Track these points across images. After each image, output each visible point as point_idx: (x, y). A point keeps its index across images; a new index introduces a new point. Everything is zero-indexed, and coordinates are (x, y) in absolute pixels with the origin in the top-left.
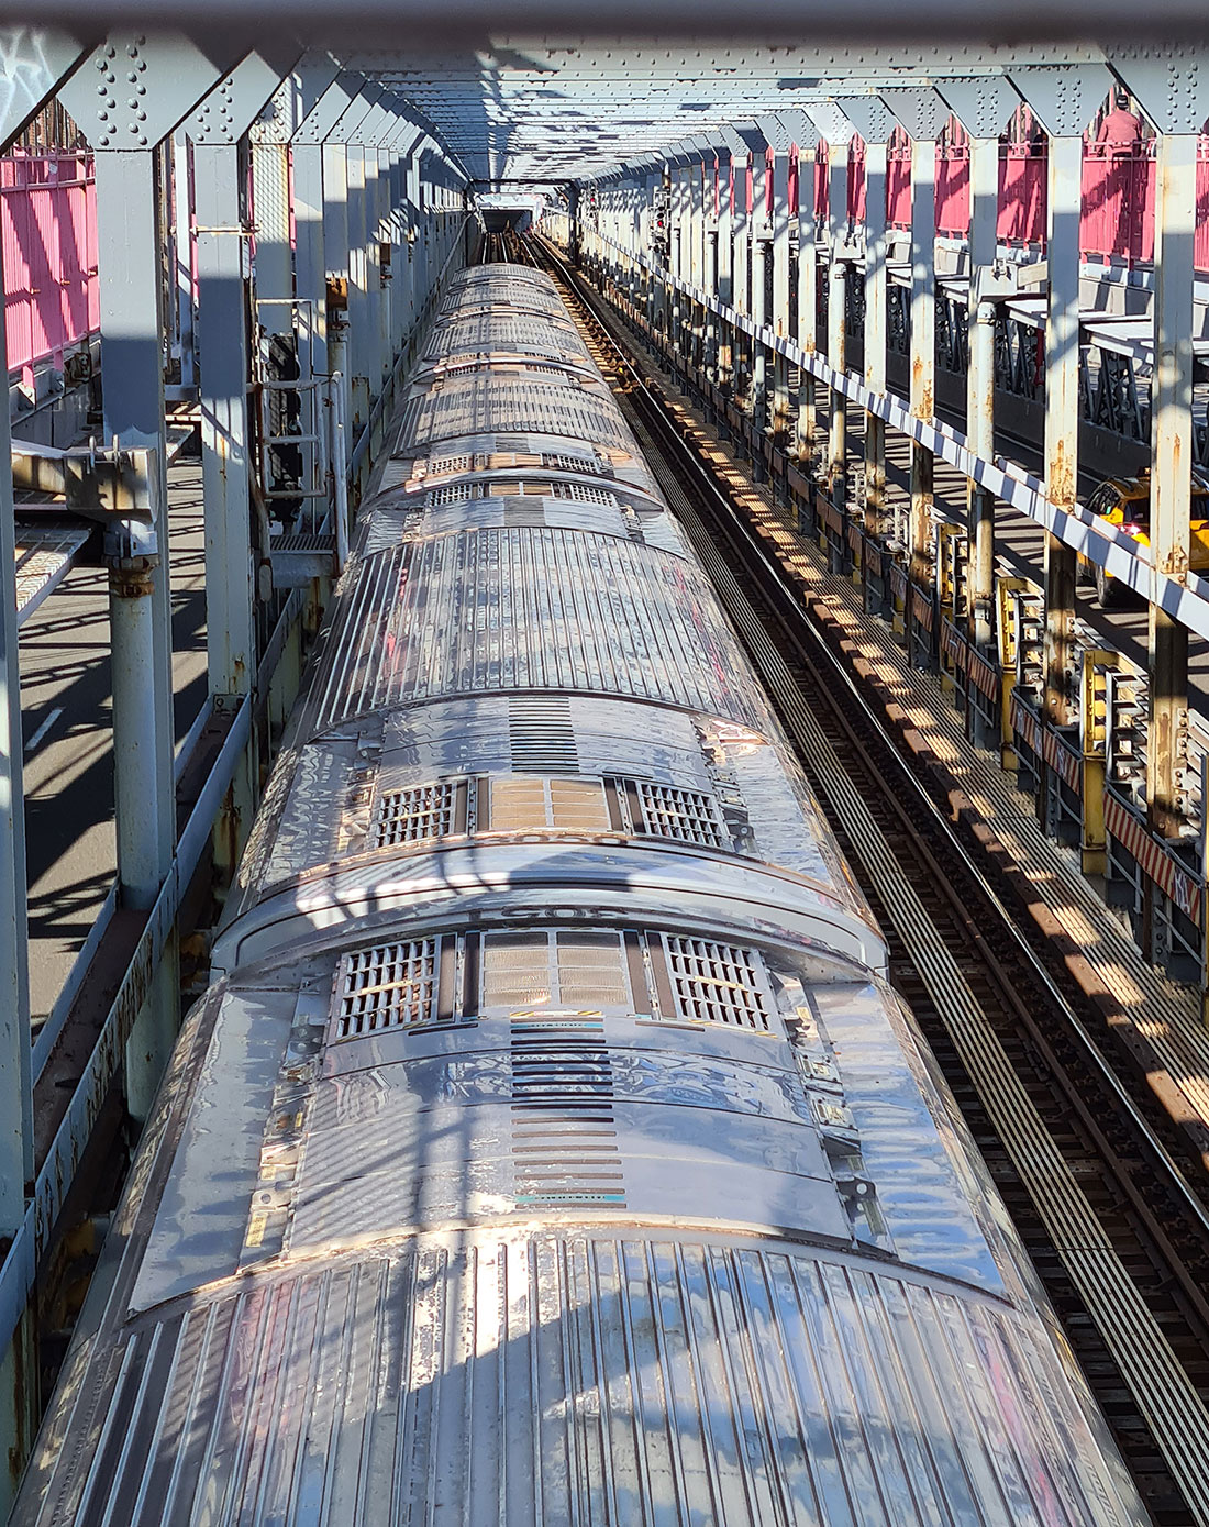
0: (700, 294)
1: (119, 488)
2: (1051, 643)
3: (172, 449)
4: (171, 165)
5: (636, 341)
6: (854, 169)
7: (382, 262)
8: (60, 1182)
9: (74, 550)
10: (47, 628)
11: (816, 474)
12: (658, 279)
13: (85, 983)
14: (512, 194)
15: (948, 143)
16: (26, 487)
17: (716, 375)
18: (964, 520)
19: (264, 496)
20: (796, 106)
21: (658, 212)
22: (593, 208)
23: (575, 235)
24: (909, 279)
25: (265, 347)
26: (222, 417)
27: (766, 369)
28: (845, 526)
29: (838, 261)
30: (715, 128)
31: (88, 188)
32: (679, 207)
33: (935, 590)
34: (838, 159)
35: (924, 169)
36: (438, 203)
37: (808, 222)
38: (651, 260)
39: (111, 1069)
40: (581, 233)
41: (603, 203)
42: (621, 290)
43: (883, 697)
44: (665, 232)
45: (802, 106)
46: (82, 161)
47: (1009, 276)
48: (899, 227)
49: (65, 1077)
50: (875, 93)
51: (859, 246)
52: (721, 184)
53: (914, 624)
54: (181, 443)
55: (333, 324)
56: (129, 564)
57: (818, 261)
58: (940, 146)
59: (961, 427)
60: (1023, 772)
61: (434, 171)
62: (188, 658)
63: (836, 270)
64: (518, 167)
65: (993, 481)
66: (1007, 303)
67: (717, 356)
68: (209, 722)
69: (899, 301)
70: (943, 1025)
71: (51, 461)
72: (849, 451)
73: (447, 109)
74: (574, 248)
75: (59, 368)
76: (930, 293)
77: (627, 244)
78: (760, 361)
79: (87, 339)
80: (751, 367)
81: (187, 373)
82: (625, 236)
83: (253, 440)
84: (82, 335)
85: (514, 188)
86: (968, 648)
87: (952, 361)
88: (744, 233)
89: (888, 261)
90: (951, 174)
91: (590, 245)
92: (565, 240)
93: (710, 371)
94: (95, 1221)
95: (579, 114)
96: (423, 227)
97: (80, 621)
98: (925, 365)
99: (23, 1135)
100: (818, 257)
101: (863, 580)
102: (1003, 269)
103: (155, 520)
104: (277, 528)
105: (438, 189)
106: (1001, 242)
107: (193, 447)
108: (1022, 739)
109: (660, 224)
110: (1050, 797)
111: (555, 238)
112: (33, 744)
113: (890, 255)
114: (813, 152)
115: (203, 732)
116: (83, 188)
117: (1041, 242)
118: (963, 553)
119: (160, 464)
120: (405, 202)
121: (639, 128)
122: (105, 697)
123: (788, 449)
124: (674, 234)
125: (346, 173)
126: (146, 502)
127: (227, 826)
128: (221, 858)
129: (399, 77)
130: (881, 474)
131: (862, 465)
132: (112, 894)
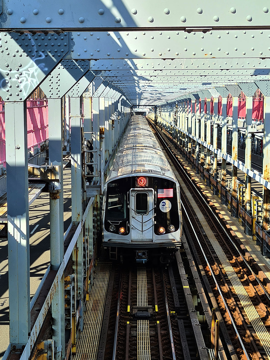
0: (184, 131)
1: (52, 175)
2: (264, 211)
3: (64, 166)
4: (65, 102)
5: (169, 142)
6: (219, 103)
7: (112, 124)
8: (36, 333)
9: (42, 188)
10: (36, 207)
11: (210, 172)
12: (175, 128)
13: (43, 287)
14: (142, 108)
15: (241, 98)
16: (31, 174)
17: (187, 150)
18: (244, 183)
19: (85, 176)
20: (206, 89)
21: (175, 113)
22: (160, 112)
23: (156, 118)
24: (232, 128)
25: (86, 143)
26: (75, 159)
27: (199, 148)
28: (217, 184)
29: (216, 124)
30: (188, 94)
31: (46, 107)
32: (179, 112)
33: (237, 199)
34: (216, 101)
35: (235, 103)
36: (125, 111)
37: (209, 115)
38: (173, 124)
39: (48, 307)
40: (157, 117)
41: (162, 110)
42: (166, 130)
43: (226, 223)
44: (176, 117)
45: (207, 89)
46: (45, 101)
47: (255, 127)
48: (230, 116)
49: (38, 309)
50: (224, 86)
51: (220, 120)
52: (189, 106)
53: (233, 207)
54: (66, 164)
55: (101, 138)
56: (54, 192)
57: (211, 124)
58: (239, 98)
59: (244, 162)
60: (257, 241)
61: (124, 104)
62: (67, 213)
63: (215, 126)
64: (143, 102)
65: (251, 174)
66: (254, 134)
67: (188, 145)
68: (72, 227)
69: (230, 133)
70: (239, 299)
71: (37, 168)
72: (218, 167)
73: (127, 89)
74: (156, 121)
75: (39, 148)
76: (237, 131)
77: (167, 120)
78: (198, 146)
79: (46, 141)
80: (196, 147)
81: (68, 149)
82: (167, 118)
83: (83, 164)
84: (45, 140)
85: (142, 107)
86: (245, 212)
87: (242, 147)
88: (194, 117)
89: (227, 124)
90: (241, 104)
91: (159, 120)
92: (153, 119)
93: (186, 149)
94: (44, 342)
95: (157, 91)
96: (121, 116)
97: (43, 205)
98: (235, 148)
99: (28, 322)
100: (211, 123)
101: (221, 196)
102: (253, 126)
103: (60, 182)
104: (88, 184)
105: (125, 107)
106: (253, 120)
107: (69, 165)
108: (257, 233)
109: (175, 115)
110: (264, 247)
111: (151, 118)
112: (32, 233)
113: (228, 123)
114: (210, 99)
115: (70, 230)
116: (45, 107)
117: (262, 120)
118: (244, 190)
119: (62, 169)
120: (118, 110)
121: (170, 94)
122: (49, 222)
123: (204, 166)
124: (178, 118)
125: (104, 104)
126: (58, 177)
127: (76, 251)
128: (74, 259)
129: (117, 82)
130: (225, 172)
131: (221, 170)
132: (49, 267)
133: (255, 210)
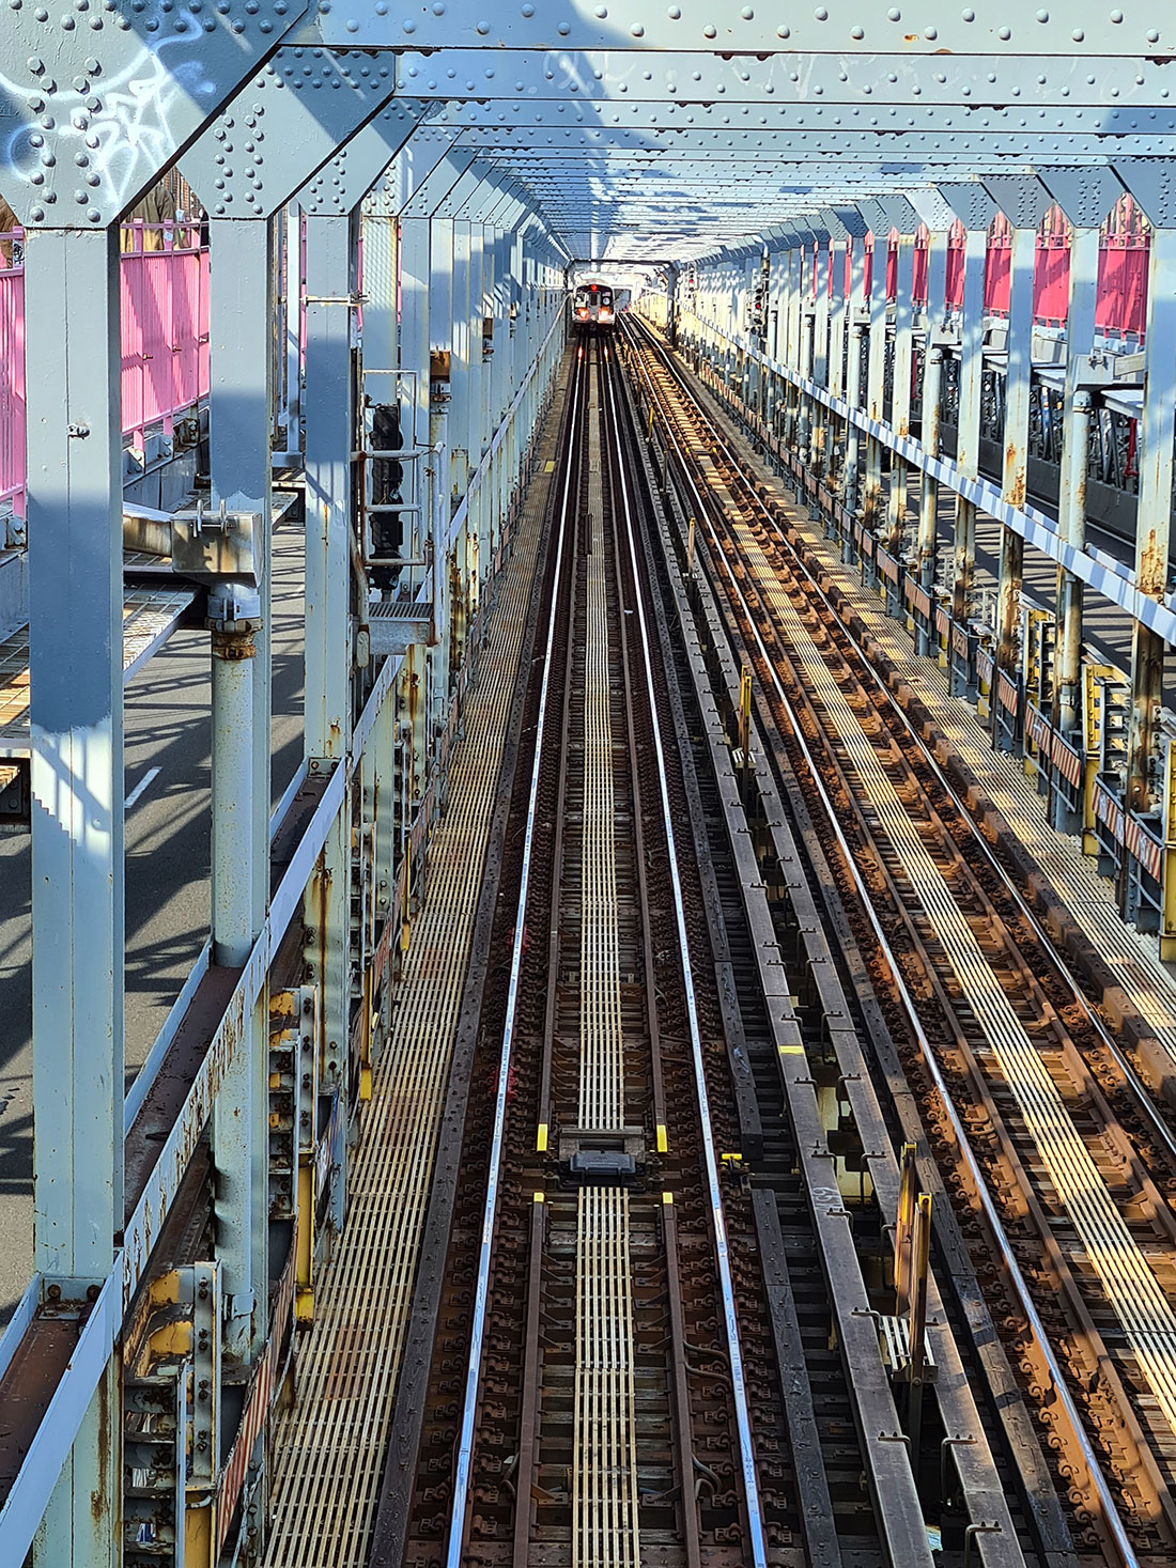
0: (795, 376)
1: (224, 551)
2: (1136, 731)
3: (277, 514)
4: (284, 238)
5: (730, 422)
6: (954, 254)
7: (484, 336)
8: (148, 1233)
9: (178, 612)
10: (147, 689)
11: (905, 557)
12: (754, 361)
13: (177, 1037)
14: (613, 274)
15: (1047, 233)
16: (134, 546)
17: (808, 457)
18: (1052, 607)
19: (365, 564)
20: (897, 192)
21: (755, 295)
22: (692, 289)
23: (674, 313)
24: (1004, 366)
25: (369, 416)
26: (324, 484)
27: (859, 452)
28: (933, 609)
29: (935, 346)
30: (815, 212)
31: (202, 256)
32: (777, 290)
33: (1021, 675)
34: (938, 244)
35: (1024, 254)
36: (540, 282)
37: (905, 306)
38: (747, 342)
39: (200, 1123)
40: (679, 314)
41: (701, 284)
42: (717, 371)
43: (966, 779)
44: (763, 313)
45: (903, 192)
46: (196, 229)
47: (1106, 365)
48: (997, 314)
49: (154, 1129)
50: (977, 180)
51: (956, 332)
52: (820, 266)
53: (998, 707)
54: (285, 508)
55: (437, 398)
56: (232, 627)
57: (914, 346)
58: (1040, 235)
59: (1053, 514)
60: (1103, 857)
61: (538, 248)
62: (283, 723)
63: (933, 354)
64: (619, 247)
65: (1082, 567)
66: (1103, 392)
67: (809, 438)
68: (305, 784)
69: (993, 389)
70: (1016, 1104)
71: (159, 524)
72: (939, 535)
73: (553, 186)
74: (671, 330)
75: (168, 434)
76: (1025, 379)
77: (723, 324)
78: (852, 443)
79: (196, 405)
80: (843, 447)
81: (293, 441)
82: (723, 318)
83: (356, 508)
84: (192, 401)
85: (615, 267)
86: (1052, 733)
87: (1046, 449)
88: (842, 314)
89: (985, 347)
90: (1050, 262)
91: (687, 326)
92: (663, 321)
93: (803, 451)
94: (180, 1272)
95: (683, 195)
96: (524, 303)
97: (180, 683)
98: (1018, 452)
99: (113, 1185)
100: (914, 342)
101: (950, 663)
102: (1100, 358)
103: (258, 585)
104: (376, 595)
105: (540, 266)
106: (1098, 332)
107: (297, 514)
108: (1104, 825)
109: (758, 306)
110: (1130, 884)
111: (652, 318)
112: (130, 802)
113: (987, 342)
114: (914, 237)
115: (298, 795)
116: (197, 255)
117: (1139, 333)
118: (1051, 639)
119: (266, 529)
120: (509, 277)
121: (740, 210)
122: (205, 756)
123: (877, 531)
124: (771, 316)
125: (452, 246)
126: (249, 564)
127: (319, 887)
128: (312, 919)
129: (508, 153)
130: (970, 556)
131: (951, 549)
132: (206, 950)
133: (1097, 727)
